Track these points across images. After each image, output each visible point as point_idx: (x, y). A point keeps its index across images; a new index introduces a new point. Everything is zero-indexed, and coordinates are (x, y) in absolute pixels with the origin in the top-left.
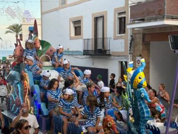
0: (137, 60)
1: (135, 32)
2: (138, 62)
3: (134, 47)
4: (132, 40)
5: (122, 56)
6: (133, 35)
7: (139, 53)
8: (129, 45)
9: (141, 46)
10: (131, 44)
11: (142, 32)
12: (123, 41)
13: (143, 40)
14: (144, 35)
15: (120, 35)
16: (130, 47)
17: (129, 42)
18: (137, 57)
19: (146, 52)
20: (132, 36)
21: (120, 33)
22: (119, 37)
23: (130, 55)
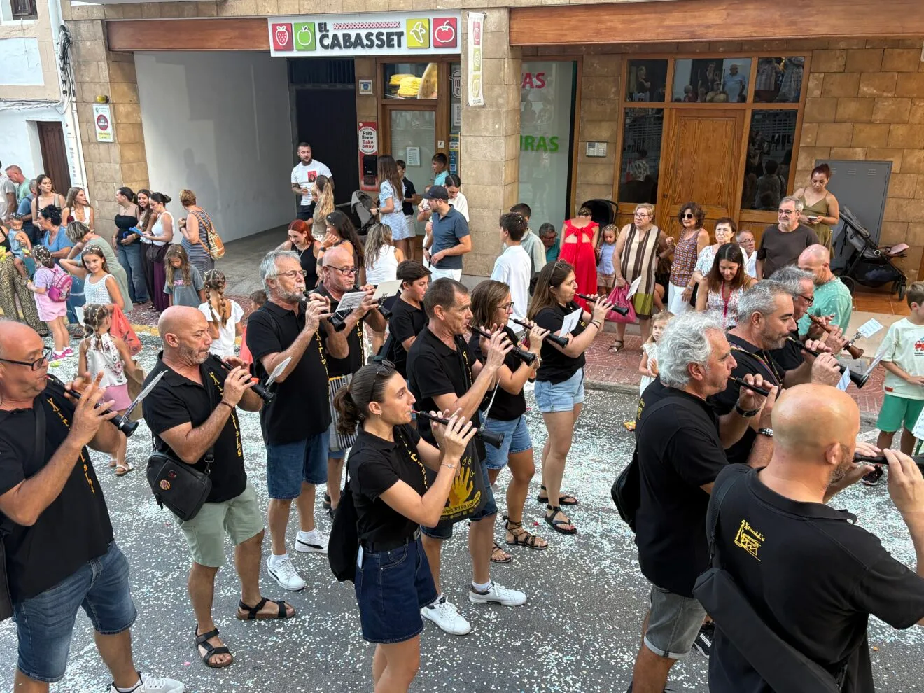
0: (96, 116)
1: (75, 15)
2: (102, 123)
3: (78, 69)
4: (68, 43)
5: (40, 102)
6: (69, 26)
7: (100, 92)
8: (59, 63)
9: (104, 65)
10: (64, 57)
11: (98, 14)
12: (33, 44)
13: (109, 47)
14: (107, 26)
15: (18, 22)
16: (64, 69)
17: (58, 50)
18: (95, 106)
19: (124, 88)
20: (63, 28)
21: (16, 17)
22: (13, 29)
23: (67, 99)
